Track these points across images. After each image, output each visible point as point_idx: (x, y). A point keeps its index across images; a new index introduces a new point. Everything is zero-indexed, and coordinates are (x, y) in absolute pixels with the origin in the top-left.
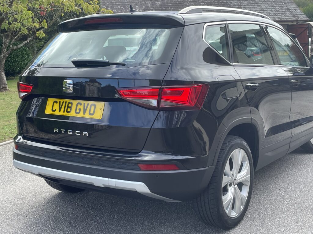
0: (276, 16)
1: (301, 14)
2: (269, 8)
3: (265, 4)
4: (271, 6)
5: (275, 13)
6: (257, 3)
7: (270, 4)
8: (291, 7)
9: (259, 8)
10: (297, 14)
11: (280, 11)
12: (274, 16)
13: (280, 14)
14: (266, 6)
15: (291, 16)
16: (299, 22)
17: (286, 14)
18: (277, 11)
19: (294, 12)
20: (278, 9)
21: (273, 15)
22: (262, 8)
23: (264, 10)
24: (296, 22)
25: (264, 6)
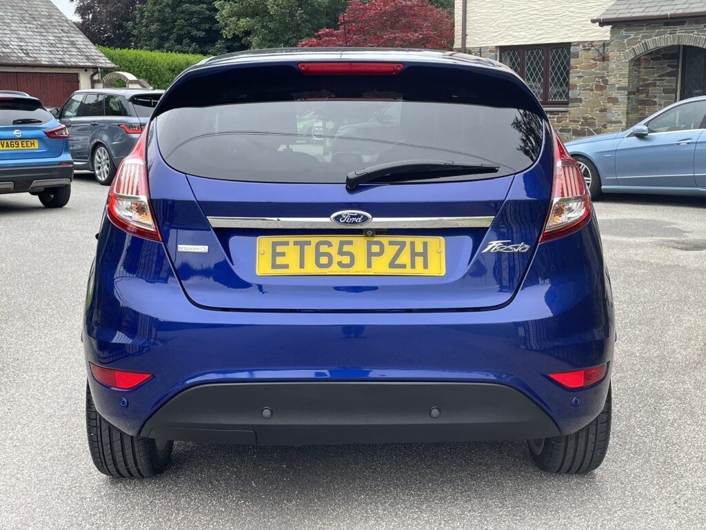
0: (53, 56)
1: (99, 54)
2: (35, 37)
3: (25, 29)
4: (38, 34)
5: (51, 49)
6: (8, 25)
7: (36, 30)
8: (77, 39)
9: (16, 36)
10: (93, 54)
11: (59, 46)
12: (51, 56)
13: (61, 53)
14: (29, 33)
15: (82, 57)
16: (99, 70)
17: (71, 53)
18: (52, 45)
19: (85, 50)
20: (53, 42)
21: (47, 52)
22: (21, 36)
23: (27, 40)
24: (91, 70)
25: (24, 33)
